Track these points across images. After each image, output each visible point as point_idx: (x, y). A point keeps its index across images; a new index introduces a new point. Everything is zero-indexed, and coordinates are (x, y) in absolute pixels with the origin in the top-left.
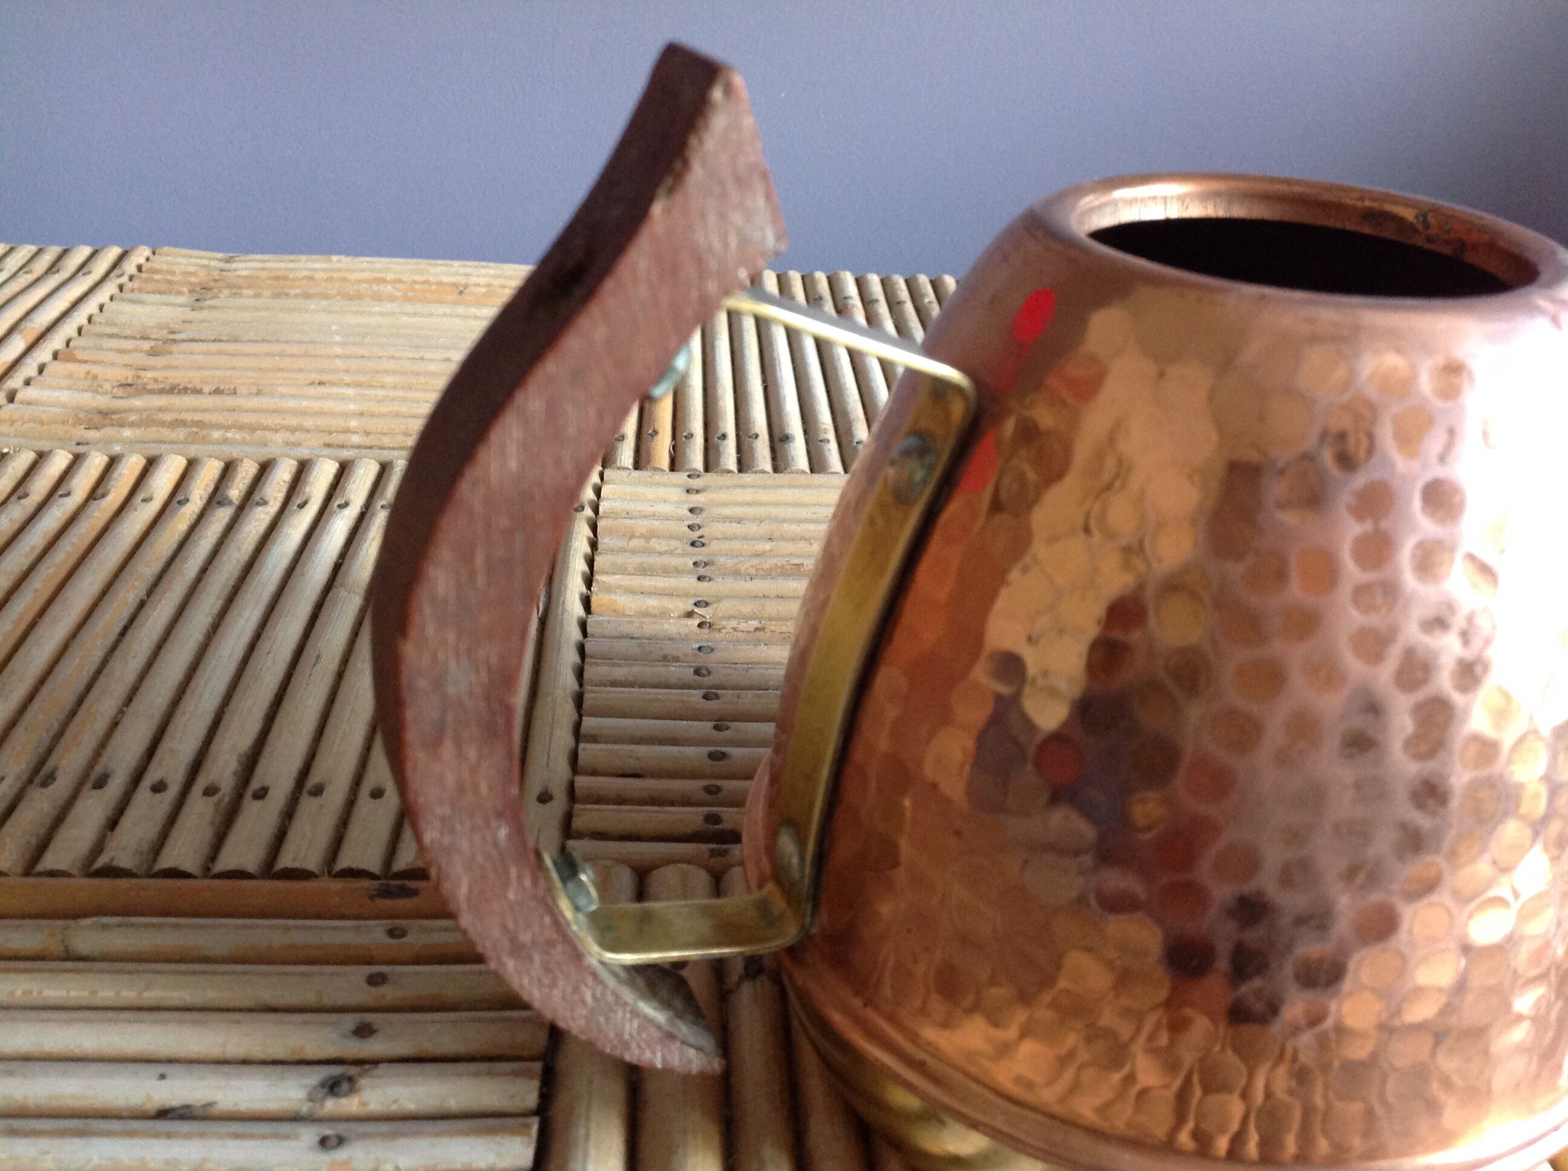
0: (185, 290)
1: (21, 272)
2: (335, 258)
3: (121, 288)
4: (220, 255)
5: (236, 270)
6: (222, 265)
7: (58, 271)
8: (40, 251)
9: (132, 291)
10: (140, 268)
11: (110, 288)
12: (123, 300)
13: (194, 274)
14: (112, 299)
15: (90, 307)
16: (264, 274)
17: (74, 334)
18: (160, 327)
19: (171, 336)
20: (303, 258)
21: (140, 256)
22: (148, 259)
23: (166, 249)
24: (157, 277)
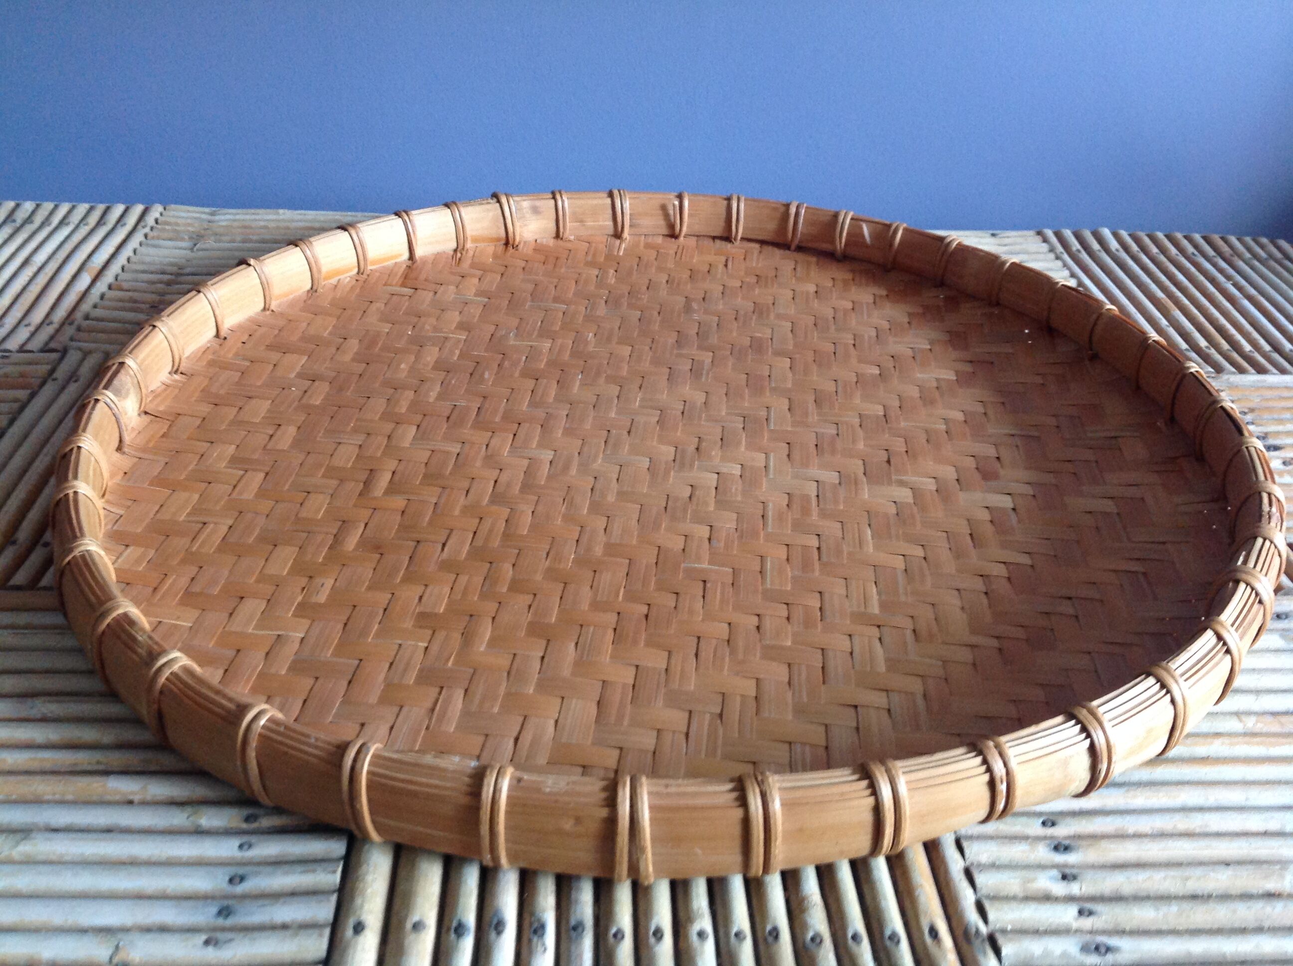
0: (186, 237)
1: (82, 225)
2: (281, 211)
3: (146, 236)
4: (207, 210)
5: (218, 221)
6: (209, 217)
7: (104, 224)
8: (91, 209)
9: (153, 238)
10: (157, 221)
11: (138, 237)
12: (148, 245)
13: (189, 225)
14: (141, 244)
15: (127, 252)
16: (236, 224)
17: (120, 271)
18: (172, 264)
19: (180, 271)
20: (261, 211)
21: (156, 211)
22: (161, 214)
23: (173, 206)
24: (167, 227)
